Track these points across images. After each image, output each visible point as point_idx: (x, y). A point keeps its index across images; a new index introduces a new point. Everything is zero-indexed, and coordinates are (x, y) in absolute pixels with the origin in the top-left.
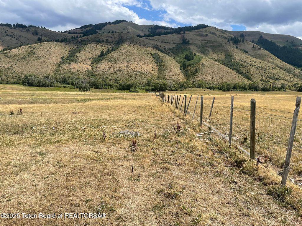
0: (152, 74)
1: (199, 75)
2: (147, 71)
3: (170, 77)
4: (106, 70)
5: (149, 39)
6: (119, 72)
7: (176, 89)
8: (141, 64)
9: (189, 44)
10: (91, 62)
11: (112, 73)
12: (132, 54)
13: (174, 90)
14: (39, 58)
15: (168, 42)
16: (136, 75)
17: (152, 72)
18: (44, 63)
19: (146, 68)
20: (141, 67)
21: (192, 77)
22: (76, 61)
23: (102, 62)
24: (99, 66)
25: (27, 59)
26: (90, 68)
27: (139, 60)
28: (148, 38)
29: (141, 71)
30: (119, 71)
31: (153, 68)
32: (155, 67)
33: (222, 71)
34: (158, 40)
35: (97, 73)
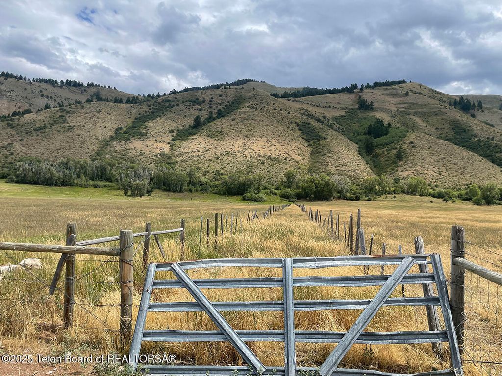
0: (297, 162)
1: (406, 167)
2: (286, 155)
3: (339, 168)
4: (200, 153)
5: (293, 101)
6: (225, 158)
7: (356, 197)
8: (274, 142)
9: (372, 109)
10: (171, 138)
11: (210, 158)
12: (257, 123)
13: (351, 199)
14: (70, 128)
15: (330, 107)
16: (263, 163)
17: (298, 158)
18: (77, 138)
19: (286, 150)
20: (273, 147)
21: (389, 170)
22: (142, 136)
23: (195, 136)
24: (185, 144)
25: (47, 130)
26: (166, 149)
27: (270, 133)
28: (292, 99)
29: (273, 156)
30: (227, 154)
31: (299, 151)
32: (304, 149)
33: (460, 158)
34: (310, 103)
35: (179, 159)
